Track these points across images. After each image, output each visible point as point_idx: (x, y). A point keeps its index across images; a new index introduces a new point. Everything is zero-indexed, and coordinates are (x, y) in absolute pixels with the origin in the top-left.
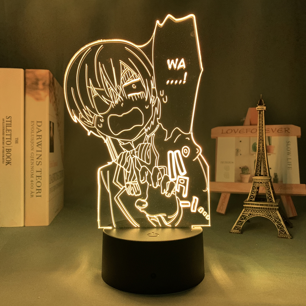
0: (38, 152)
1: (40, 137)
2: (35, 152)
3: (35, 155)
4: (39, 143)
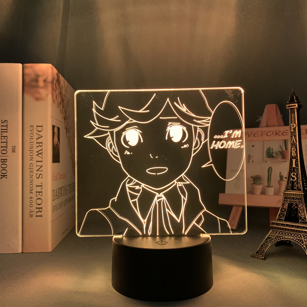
2: (34, 162)
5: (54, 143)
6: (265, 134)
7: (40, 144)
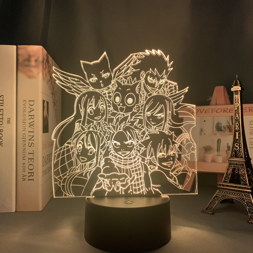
0: (29, 133)
1: (33, 117)
2: (27, 132)
3: (27, 136)
4: (31, 124)
5: (44, 116)
6: (215, 111)
7: (32, 116)
